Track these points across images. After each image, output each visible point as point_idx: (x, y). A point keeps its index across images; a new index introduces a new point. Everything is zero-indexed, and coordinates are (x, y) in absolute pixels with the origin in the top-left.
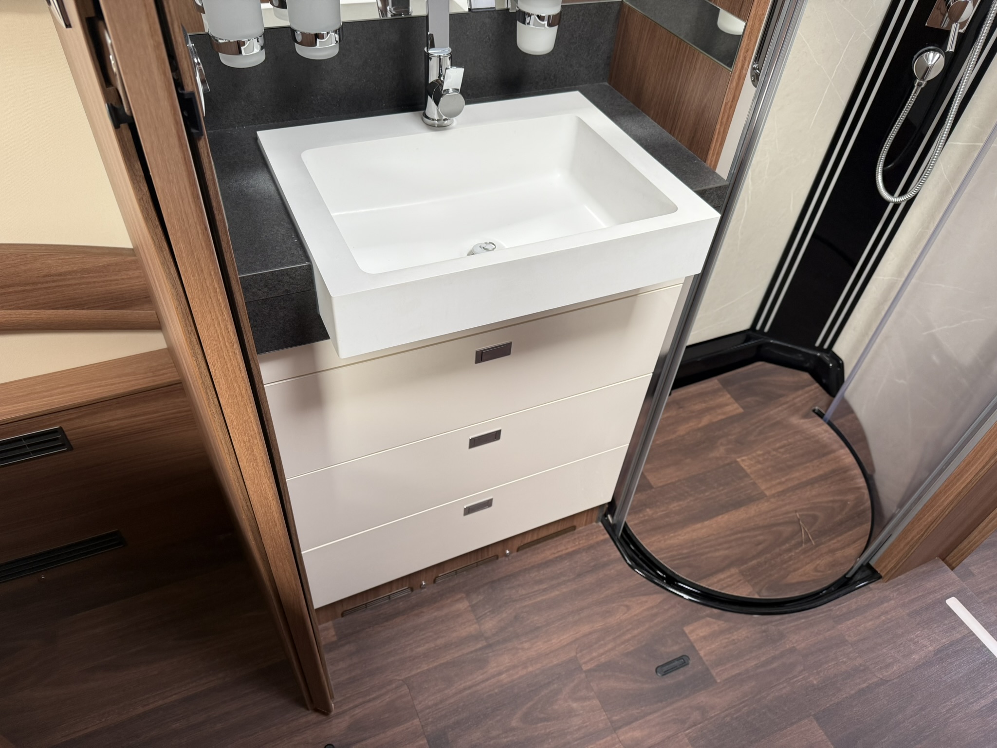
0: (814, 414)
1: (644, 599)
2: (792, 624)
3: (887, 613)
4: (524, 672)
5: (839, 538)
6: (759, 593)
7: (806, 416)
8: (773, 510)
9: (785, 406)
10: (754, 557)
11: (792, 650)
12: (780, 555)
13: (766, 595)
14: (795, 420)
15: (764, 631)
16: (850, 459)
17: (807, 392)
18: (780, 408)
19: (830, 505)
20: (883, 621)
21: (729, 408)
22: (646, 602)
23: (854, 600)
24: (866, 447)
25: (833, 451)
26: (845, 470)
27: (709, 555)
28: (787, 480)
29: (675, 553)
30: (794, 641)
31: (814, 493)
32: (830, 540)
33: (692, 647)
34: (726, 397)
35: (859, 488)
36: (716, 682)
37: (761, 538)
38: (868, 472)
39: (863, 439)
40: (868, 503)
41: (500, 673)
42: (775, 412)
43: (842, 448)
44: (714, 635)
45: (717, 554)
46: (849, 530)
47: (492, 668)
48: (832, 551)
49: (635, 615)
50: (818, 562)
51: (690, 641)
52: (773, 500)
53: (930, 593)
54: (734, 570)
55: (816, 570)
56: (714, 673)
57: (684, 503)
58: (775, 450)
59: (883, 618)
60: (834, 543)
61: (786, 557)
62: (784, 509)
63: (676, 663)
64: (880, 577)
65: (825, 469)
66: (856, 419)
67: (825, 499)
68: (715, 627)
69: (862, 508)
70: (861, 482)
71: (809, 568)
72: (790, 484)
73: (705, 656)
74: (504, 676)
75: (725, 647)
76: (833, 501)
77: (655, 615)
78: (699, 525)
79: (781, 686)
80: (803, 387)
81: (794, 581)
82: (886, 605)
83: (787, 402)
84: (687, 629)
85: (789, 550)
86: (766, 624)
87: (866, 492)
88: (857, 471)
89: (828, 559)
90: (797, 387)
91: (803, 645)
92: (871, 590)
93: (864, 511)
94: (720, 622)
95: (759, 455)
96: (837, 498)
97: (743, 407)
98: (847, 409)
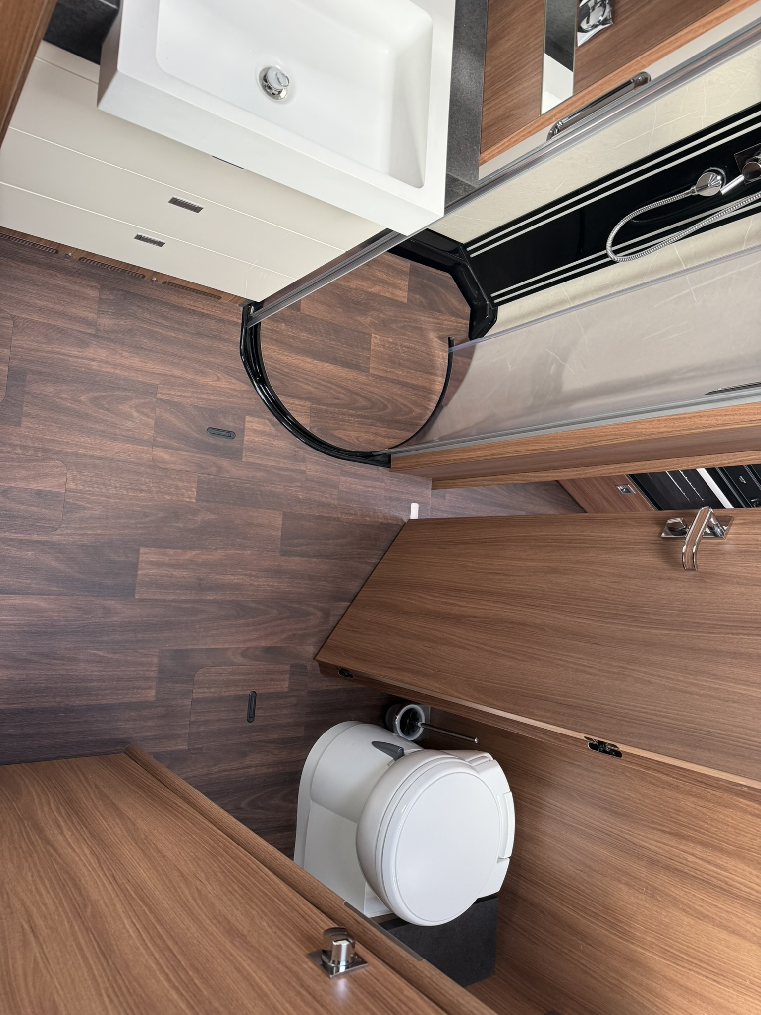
0: (447, 341)
1: (234, 380)
2: (315, 458)
3: (375, 487)
4: (112, 370)
5: (388, 430)
6: (311, 427)
7: (441, 338)
8: (365, 384)
9: (435, 320)
10: (327, 405)
11: (303, 472)
12: (344, 415)
13: (315, 432)
14: (432, 336)
15: (296, 452)
16: (439, 387)
17: (457, 322)
18: (431, 320)
19: (402, 406)
20: (369, 491)
21: (399, 292)
22: (234, 384)
23: (364, 469)
24: (457, 387)
25: (435, 375)
26: (430, 391)
27: (299, 384)
28: (390, 372)
29: (278, 367)
30: (308, 468)
31: (399, 392)
32: (382, 427)
33: (243, 431)
34: (404, 283)
35: (427, 409)
36: (241, 459)
37: (341, 395)
38: (443, 403)
39: (460, 381)
40: (423, 422)
41: (93, 360)
42: (425, 319)
43: (443, 377)
44: (262, 433)
45: (306, 386)
46: (398, 429)
47: (90, 352)
48: (377, 434)
49: (220, 387)
50: (363, 434)
51: (244, 425)
52: (370, 378)
53: (407, 493)
54: (308, 404)
55: (357, 438)
56: (244, 453)
57: (311, 338)
58: (402, 346)
59: (370, 489)
60: (383, 431)
61: (347, 418)
62: (372, 389)
63: (225, 433)
64: (390, 467)
65: (420, 382)
66: (469, 364)
67: (402, 401)
68: (267, 429)
69: (418, 422)
70: (432, 406)
71: (354, 434)
72: (390, 376)
73: (247, 441)
74: (94, 363)
75: (263, 444)
76: (405, 405)
77: (233, 396)
78: (309, 360)
79: (279, 487)
80: (458, 316)
81: (338, 435)
82: (378, 483)
83: (438, 319)
84: (248, 418)
85: (352, 416)
86: (300, 448)
87: (430, 414)
88: (437, 398)
89: (371, 437)
90: (455, 313)
91: (311, 473)
92: (378, 470)
93: (417, 424)
94: (273, 429)
95: (389, 342)
96: (410, 406)
97: (408, 300)
98: (469, 354)
